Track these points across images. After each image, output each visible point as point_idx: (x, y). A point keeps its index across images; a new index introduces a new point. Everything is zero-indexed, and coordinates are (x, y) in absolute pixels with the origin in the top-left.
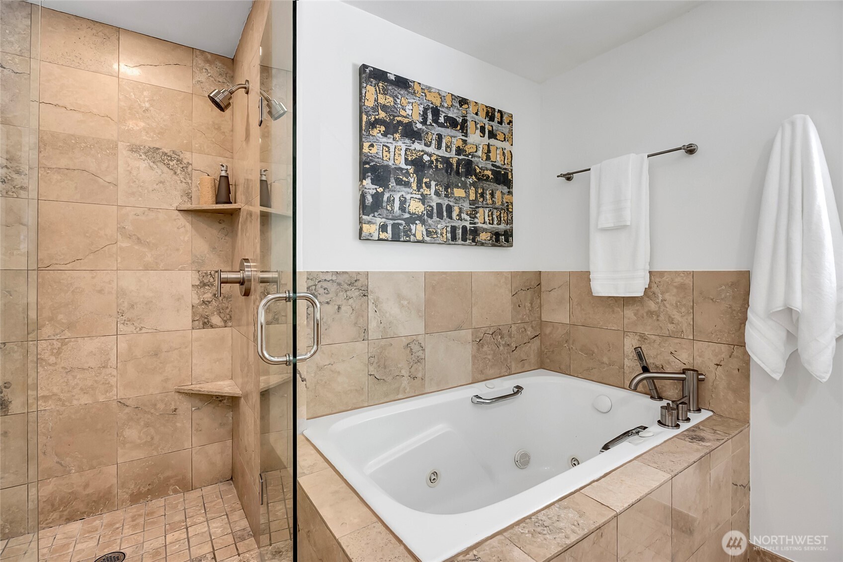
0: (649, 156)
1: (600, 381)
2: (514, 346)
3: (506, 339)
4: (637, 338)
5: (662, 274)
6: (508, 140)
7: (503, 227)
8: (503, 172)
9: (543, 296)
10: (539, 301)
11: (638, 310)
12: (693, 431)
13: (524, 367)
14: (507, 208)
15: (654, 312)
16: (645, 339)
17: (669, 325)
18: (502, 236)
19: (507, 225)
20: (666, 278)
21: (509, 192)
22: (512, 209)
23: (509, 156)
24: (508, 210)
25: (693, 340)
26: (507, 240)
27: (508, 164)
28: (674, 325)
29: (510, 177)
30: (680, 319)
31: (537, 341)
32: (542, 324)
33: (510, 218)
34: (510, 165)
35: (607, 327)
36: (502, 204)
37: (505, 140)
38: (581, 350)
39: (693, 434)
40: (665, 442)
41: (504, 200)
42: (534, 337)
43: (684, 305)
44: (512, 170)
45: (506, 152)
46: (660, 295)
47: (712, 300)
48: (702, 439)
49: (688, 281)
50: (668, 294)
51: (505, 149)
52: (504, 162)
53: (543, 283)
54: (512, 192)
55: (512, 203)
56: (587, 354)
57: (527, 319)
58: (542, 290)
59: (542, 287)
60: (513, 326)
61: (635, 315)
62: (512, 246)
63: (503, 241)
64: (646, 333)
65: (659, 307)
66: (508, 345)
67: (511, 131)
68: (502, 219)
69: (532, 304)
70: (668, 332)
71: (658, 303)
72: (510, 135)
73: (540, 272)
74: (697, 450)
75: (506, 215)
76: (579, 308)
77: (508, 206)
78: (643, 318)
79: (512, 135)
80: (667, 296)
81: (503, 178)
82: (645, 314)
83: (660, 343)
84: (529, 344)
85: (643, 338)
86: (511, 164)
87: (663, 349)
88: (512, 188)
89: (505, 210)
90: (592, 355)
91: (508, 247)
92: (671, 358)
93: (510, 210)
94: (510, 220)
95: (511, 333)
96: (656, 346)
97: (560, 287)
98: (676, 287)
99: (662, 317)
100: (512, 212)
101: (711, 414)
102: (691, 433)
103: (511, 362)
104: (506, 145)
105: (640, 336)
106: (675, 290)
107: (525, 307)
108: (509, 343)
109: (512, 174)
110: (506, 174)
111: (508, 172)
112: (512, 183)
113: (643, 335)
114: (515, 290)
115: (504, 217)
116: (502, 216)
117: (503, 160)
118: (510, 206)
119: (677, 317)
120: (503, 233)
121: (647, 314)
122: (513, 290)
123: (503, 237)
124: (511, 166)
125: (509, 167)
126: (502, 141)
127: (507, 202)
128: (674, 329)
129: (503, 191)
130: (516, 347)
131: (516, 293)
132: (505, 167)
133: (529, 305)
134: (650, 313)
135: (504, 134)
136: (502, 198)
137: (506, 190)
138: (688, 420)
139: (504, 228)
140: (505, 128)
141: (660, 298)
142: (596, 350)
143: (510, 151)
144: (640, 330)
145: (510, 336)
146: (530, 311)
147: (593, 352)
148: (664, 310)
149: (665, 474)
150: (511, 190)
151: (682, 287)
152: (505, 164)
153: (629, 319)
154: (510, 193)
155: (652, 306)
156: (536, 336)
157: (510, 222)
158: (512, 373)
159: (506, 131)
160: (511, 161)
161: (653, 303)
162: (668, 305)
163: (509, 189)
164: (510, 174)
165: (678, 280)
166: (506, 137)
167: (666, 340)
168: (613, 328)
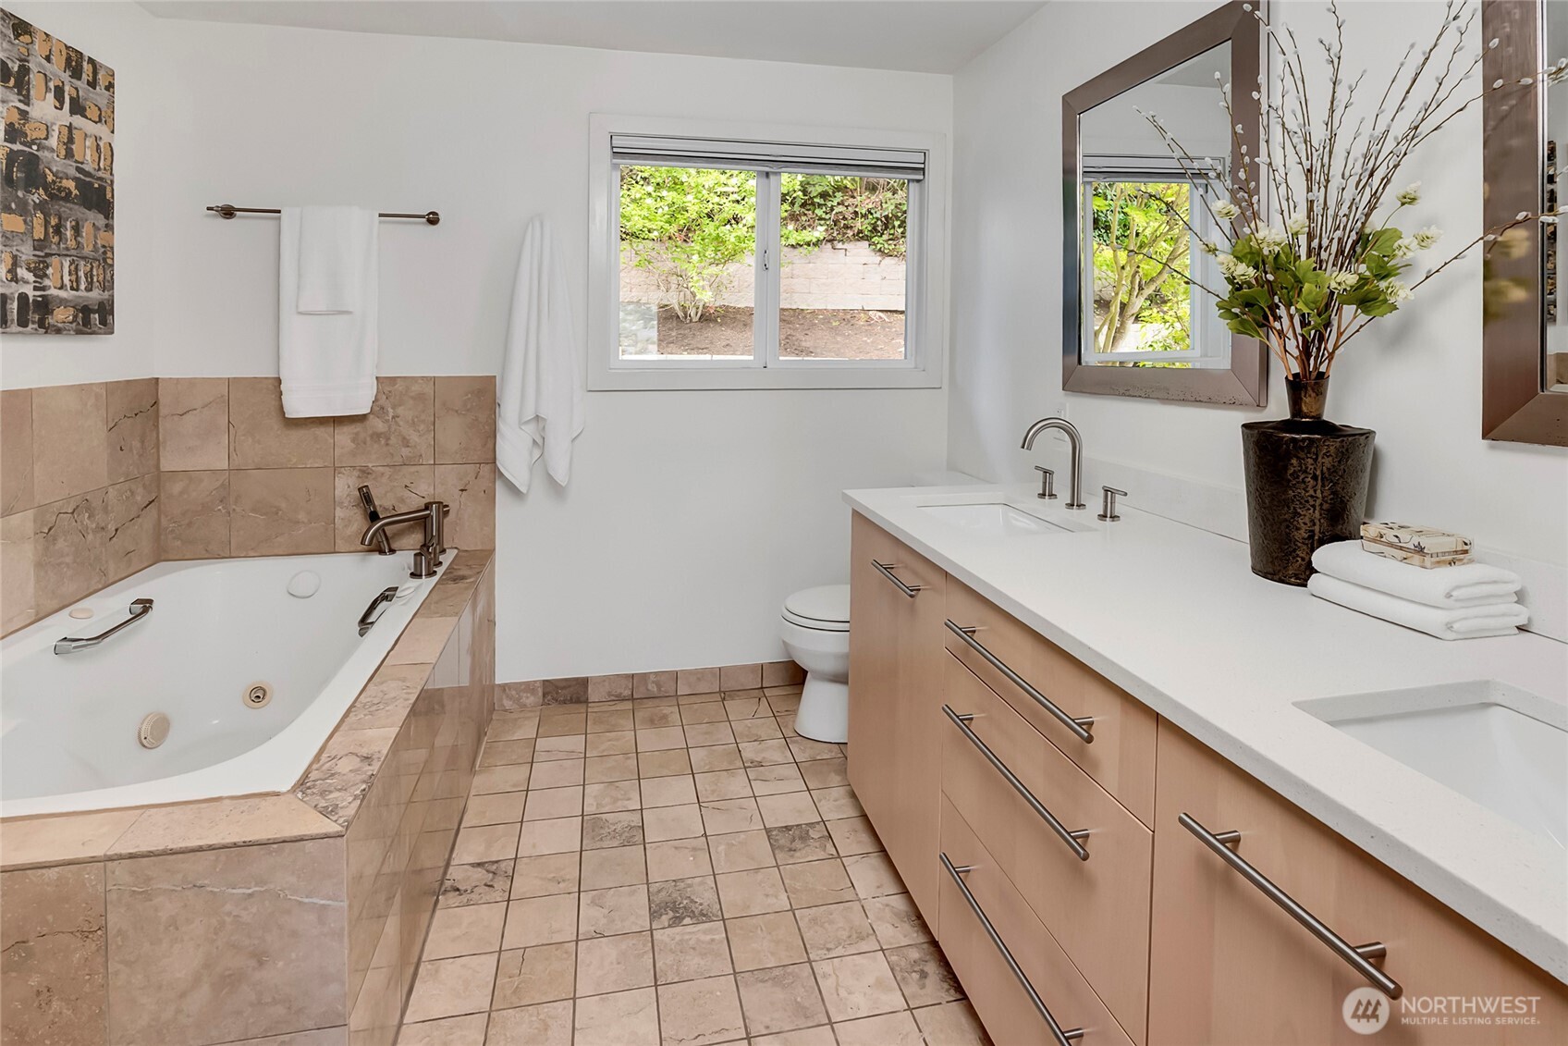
0: (381, 215)
1: (290, 552)
2: (113, 529)
3: (99, 517)
4: (356, 473)
5: (393, 380)
6: (105, 122)
7: (96, 295)
8: (96, 186)
9: (164, 425)
10: (155, 435)
11: (357, 434)
12: (450, 573)
13: (133, 564)
14: (104, 258)
15: (381, 433)
16: (368, 473)
17: (403, 449)
18: (94, 313)
19: (103, 291)
20: (399, 386)
21: (107, 226)
22: (113, 259)
23: (106, 153)
24: (105, 260)
25: (434, 464)
26: (103, 322)
27: (105, 169)
28: (409, 449)
29: (109, 196)
30: (417, 440)
31: (152, 510)
32: (159, 478)
33: (108, 277)
34: (109, 172)
35: (306, 464)
36: (95, 249)
37: (100, 121)
38: (254, 510)
39: (452, 575)
40: (431, 592)
41: (98, 242)
42: (148, 505)
43: (423, 421)
44: (112, 182)
45: (101, 144)
46: (390, 410)
47: (457, 411)
48: (463, 578)
49: (429, 390)
50: (402, 407)
51: (101, 138)
52: (99, 164)
53: (162, 400)
54: (113, 226)
55: (112, 248)
56: (264, 514)
57: (136, 472)
58: (161, 414)
59: (161, 407)
60: (110, 490)
61: (353, 440)
62: (113, 333)
63: (97, 322)
64: (370, 465)
65: (390, 427)
66: (103, 528)
67: (111, 103)
68: (95, 279)
69: (143, 442)
70: (401, 460)
71: (387, 421)
72: (109, 112)
73: (157, 379)
74: (466, 589)
75: (101, 271)
76: (250, 440)
77: (105, 253)
78: (365, 443)
79: (113, 112)
80: (400, 411)
81: (97, 197)
82: (368, 439)
83: (390, 476)
84: (140, 520)
85: (365, 472)
86: (112, 169)
87: (395, 484)
88: (113, 218)
89: (99, 261)
90: (277, 513)
91: (105, 334)
92: (407, 493)
93: (109, 261)
94: (109, 281)
95: (107, 505)
96: (384, 480)
97: (206, 406)
98: (412, 398)
99: (393, 440)
100: (112, 266)
101: (456, 551)
102: (449, 576)
103: (107, 562)
104: (101, 130)
105: (360, 470)
106: (411, 402)
107: (131, 450)
108: (103, 525)
109: (113, 190)
110: (102, 190)
111: (104, 184)
112: (113, 208)
113: (365, 468)
114: (113, 420)
115: (98, 275)
116: (95, 273)
117: (97, 160)
118: (109, 254)
119: (414, 438)
120: (96, 307)
121: (372, 436)
122: (109, 419)
123: (97, 316)
124: (111, 174)
125: (107, 176)
126: (96, 123)
127: (104, 246)
128: (410, 454)
129: (96, 223)
130: (116, 530)
131: (115, 425)
132: (100, 174)
133: (139, 445)
134: (376, 436)
135: (99, 109)
136: (96, 237)
137: (101, 221)
138: (441, 563)
139: (99, 297)
140: (100, 95)
141: (391, 414)
142: (283, 505)
143: (110, 144)
144: (360, 462)
145: (106, 510)
146: (141, 456)
147: (279, 509)
148: (395, 430)
149: (454, 618)
150: (110, 222)
151: (420, 397)
152: (99, 169)
153: (342, 448)
154: (109, 227)
155: (379, 425)
156: (150, 503)
157: (108, 285)
158: (110, 581)
159: (103, 103)
160: (112, 163)
161: (380, 422)
162: (401, 423)
163: (108, 219)
164: (108, 189)
165: (415, 388)
166: (103, 114)
167: (399, 471)
168: (316, 465)
